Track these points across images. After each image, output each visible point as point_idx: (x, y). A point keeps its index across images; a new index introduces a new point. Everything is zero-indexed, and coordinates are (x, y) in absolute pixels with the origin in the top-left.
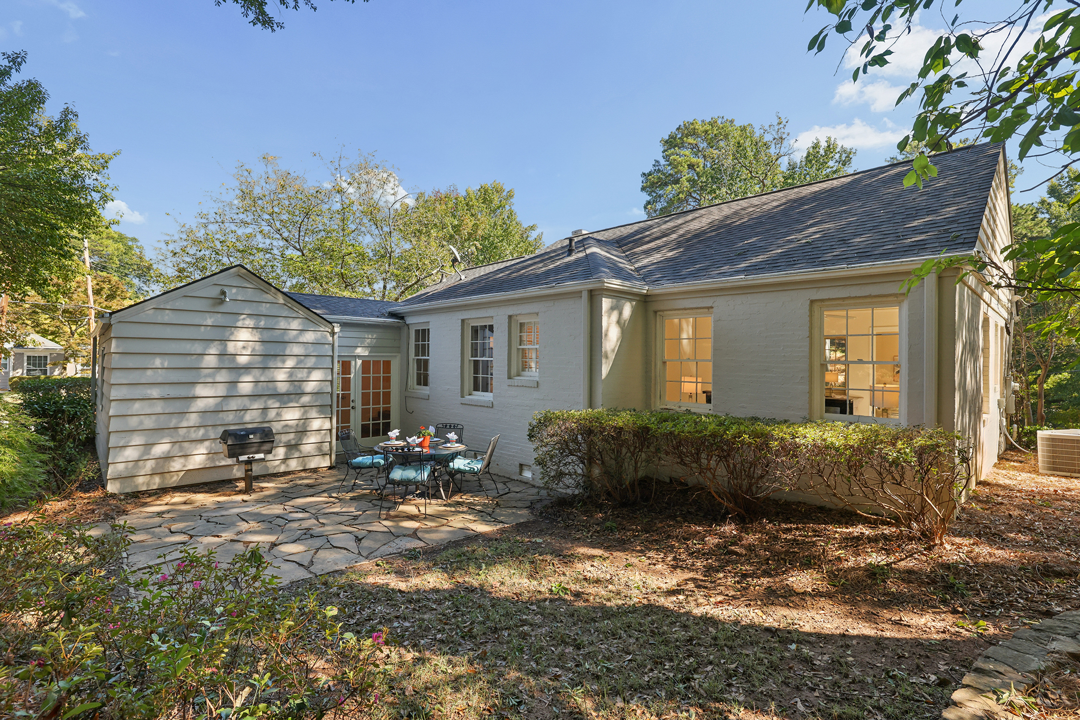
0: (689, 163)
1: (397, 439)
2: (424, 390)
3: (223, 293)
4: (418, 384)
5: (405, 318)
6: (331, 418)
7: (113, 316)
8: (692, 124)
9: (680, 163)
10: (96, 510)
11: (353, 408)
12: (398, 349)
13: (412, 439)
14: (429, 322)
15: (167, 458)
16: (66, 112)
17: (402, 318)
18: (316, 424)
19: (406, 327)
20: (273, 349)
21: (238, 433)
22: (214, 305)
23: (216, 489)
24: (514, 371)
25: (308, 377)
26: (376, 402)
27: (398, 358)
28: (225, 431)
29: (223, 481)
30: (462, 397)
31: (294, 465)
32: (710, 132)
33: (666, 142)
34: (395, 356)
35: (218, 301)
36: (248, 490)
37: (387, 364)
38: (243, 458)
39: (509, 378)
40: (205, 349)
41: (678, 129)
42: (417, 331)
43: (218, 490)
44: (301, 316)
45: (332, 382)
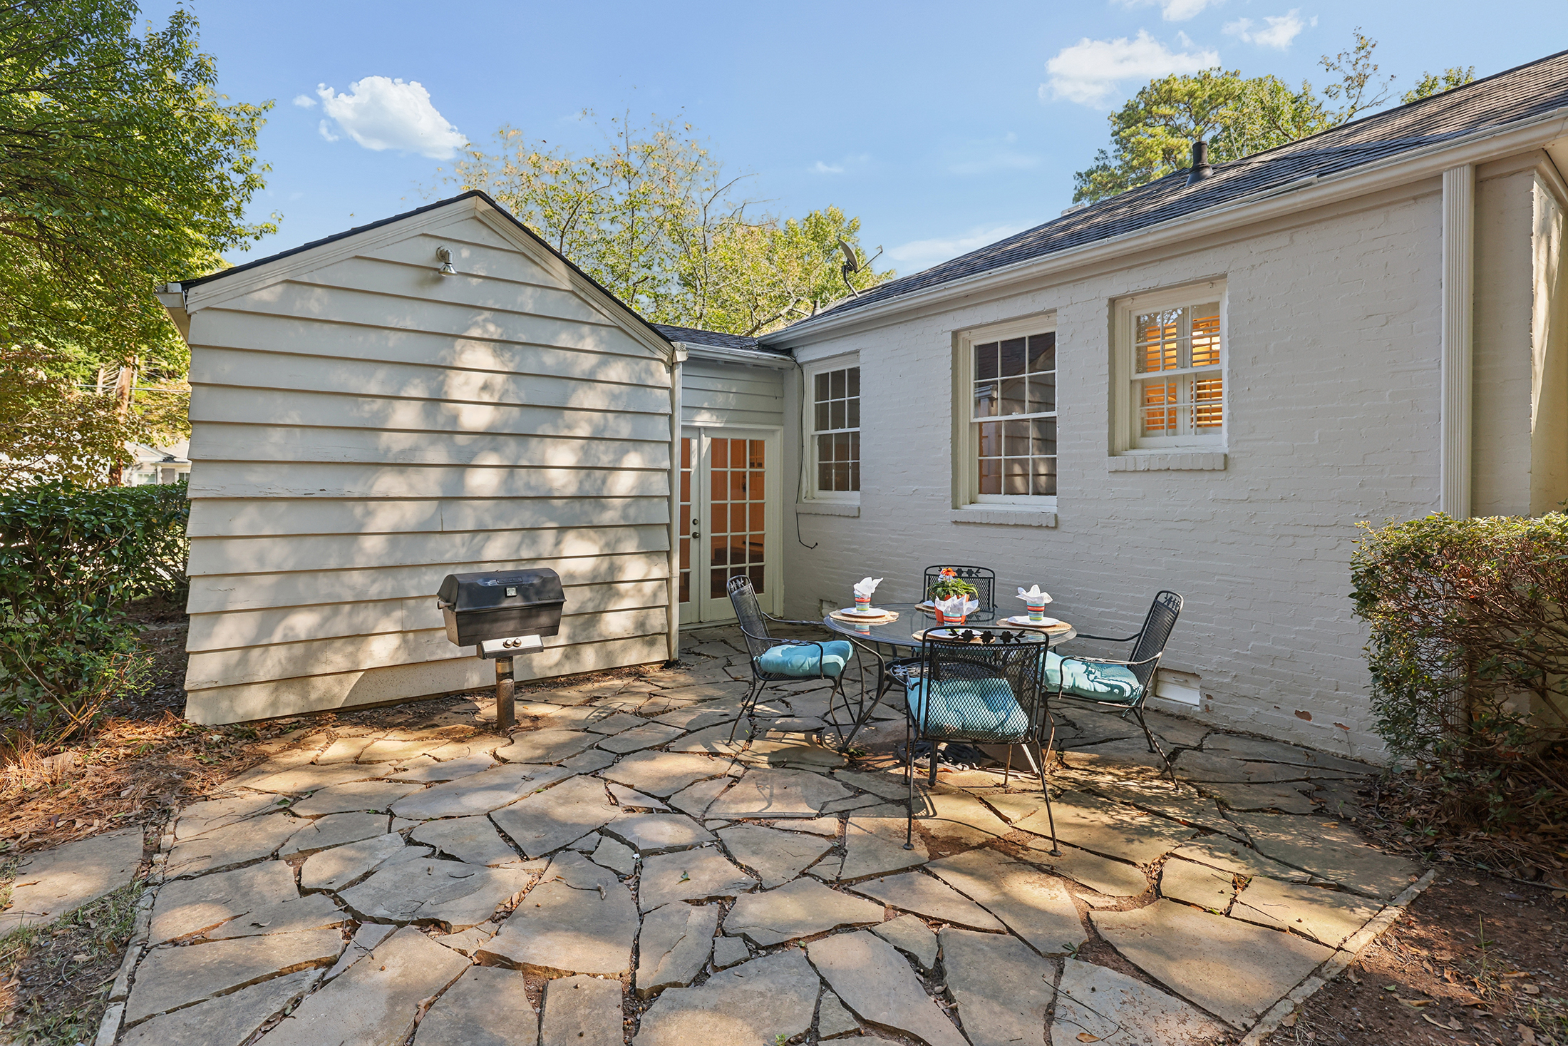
0: (1164, 146)
1: (876, 601)
2: (847, 499)
3: (443, 256)
4: (821, 488)
5: (795, 352)
6: (669, 554)
7: (192, 291)
8: (1167, 82)
9: (1149, 148)
10: (125, 786)
11: (695, 536)
12: (778, 416)
13: (949, 603)
14: (857, 352)
15: (316, 644)
16: (179, 19)
17: (789, 352)
18: (634, 568)
19: (797, 371)
20: (546, 393)
21: (480, 582)
22: (422, 283)
23: (430, 715)
24: (1122, 438)
25: (619, 459)
26: (738, 525)
27: (779, 436)
28: (451, 578)
29: (447, 694)
30: (955, 507)
31: (590, 659)
32: (1199, 93)
33: (1120, 117)
34: (773, 432)
35: (431, 274)
36: (504, 726)
37: (757, 447)
38: (493, 645)
39: (1112, 453)
40: (403, 385)
41: (1142, 93)
42: (822, 379)
43: (437, 719)
44: (608, 322)
45: (670, 472)
